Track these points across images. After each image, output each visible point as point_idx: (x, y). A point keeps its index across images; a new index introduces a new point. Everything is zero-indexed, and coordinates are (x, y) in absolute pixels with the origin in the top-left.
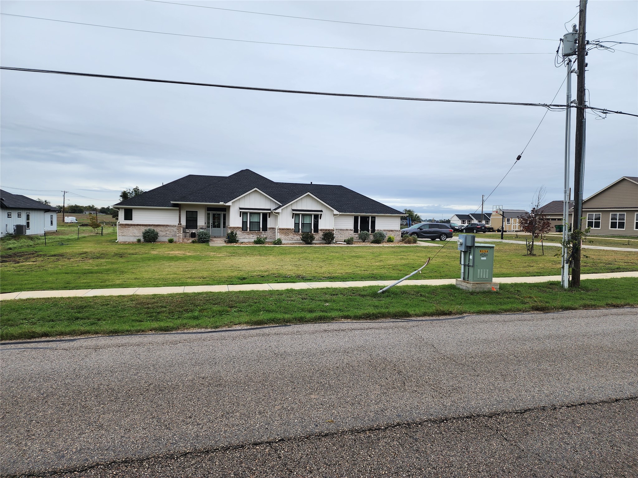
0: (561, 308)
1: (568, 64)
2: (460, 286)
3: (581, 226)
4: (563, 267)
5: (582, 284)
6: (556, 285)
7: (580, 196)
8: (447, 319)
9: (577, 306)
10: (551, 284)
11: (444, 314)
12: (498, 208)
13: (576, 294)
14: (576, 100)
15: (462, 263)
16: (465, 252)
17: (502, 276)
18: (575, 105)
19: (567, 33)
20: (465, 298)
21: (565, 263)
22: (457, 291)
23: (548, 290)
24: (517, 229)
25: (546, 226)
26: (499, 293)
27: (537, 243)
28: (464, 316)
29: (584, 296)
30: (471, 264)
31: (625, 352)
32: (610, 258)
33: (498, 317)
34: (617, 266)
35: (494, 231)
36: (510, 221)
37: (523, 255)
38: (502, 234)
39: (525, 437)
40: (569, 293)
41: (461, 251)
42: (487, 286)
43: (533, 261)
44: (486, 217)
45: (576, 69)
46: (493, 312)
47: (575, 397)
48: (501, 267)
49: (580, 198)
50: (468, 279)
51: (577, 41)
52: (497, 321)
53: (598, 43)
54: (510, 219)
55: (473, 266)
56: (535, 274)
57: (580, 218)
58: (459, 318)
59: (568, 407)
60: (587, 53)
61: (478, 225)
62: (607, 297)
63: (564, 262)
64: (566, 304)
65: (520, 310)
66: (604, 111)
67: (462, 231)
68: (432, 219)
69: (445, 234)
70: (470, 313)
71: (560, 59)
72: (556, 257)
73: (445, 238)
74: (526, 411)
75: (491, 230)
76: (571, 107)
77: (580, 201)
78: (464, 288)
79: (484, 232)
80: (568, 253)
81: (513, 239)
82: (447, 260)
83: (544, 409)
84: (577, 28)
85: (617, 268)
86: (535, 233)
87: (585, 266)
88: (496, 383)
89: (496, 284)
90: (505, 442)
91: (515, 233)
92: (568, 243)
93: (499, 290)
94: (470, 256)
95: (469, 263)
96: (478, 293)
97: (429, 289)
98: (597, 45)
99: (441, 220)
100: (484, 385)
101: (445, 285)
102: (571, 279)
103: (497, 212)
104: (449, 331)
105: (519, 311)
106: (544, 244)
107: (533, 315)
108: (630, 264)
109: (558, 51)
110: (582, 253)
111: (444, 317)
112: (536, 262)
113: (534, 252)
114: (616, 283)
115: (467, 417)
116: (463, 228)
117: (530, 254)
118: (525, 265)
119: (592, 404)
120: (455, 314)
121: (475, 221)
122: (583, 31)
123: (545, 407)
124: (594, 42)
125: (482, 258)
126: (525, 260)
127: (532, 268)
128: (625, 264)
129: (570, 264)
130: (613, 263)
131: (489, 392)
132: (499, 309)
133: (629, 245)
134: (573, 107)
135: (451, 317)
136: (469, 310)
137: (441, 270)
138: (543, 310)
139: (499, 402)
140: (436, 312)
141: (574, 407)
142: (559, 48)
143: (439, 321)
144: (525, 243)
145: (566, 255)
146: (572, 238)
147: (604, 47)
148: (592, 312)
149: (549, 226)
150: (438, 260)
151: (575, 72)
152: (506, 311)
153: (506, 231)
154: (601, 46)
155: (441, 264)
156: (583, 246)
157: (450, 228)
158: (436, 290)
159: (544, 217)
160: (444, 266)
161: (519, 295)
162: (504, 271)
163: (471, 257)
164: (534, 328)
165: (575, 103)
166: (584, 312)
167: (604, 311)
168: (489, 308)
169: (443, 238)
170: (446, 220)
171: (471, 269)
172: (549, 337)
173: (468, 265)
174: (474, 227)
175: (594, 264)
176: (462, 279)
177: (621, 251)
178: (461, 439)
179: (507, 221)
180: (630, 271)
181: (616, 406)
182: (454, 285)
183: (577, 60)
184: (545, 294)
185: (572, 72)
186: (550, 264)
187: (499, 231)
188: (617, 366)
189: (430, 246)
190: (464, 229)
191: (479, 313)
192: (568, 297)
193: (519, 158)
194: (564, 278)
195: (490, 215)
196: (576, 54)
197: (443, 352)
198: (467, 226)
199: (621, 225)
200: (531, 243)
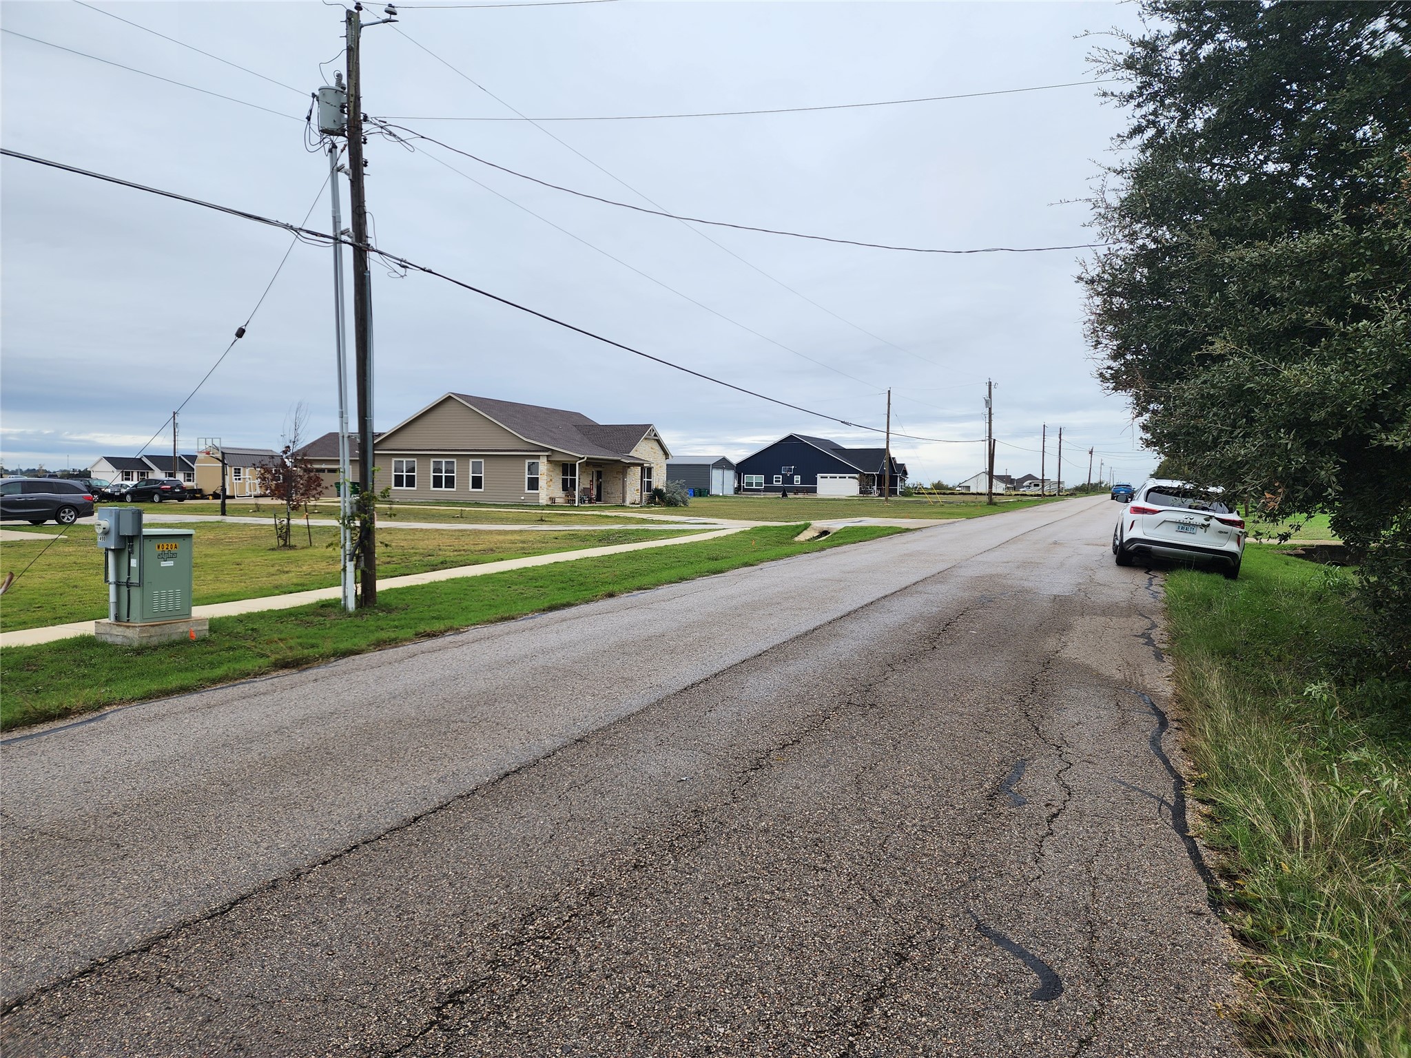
0: (333, 655)
1: (330, 151)
2: (107, 636)
3: (373, 484)
4: (344, 569)
5: (380, 599)
6: (332, 607)
7: (368, 424)
8: (55, 729)
9: (364, 646)
10: (323, 606)
11: (47, 717)
12: (209, 443)
13: (370, 621)
14: (351, 230)
15: (112, 578)
16: (118, 552)
17: (217, 600)
18: (349, 240)
19: (325, 85)
20: (119, 665)
21: (347, 561)
22: (99, 651)
23: (316, 619)
24: (259, 492)
25: (313, 485)
26: (209, 641)
27: (298, 521)
28: (105, 714)
29: (382, 623)
30: (135, 579)
31: (438, 721)
32: (430, 544)
33: (193, 699)
34: (441, 559)
35: (204, 497)
36: (241, 474)
37: (270, 550)
38: (223, 504)
39: (225, 966)
40: (358, 621)
41: (107, 550)
42: (179, 628)
43: (290, 561)
44: (185, 463)
45: (347, 166)
46: (184, 690)
47: (342, 835)
48: (217, 579)
49: (368, 430)
50: (128, 617)
51: (346, 109)
52: (192, 709)
53: (383, 124)
54: (242, 471)
55: (140, 585)
56: (292, 588)
57: (370, 468)
58: (90, 721)
59: (325, 863)
60: (365, 139)
61: (164, 484)
62: (422, 619)
63: (345, 559)
64: (343, 646)
65: (248, 674)
66: (403, 263)
67: (121, 498)
68: (37, 469)
69: (72, 506)
70: (122, 702)
71: (316, 138)
72: (330, 549)
73: (71, 516)
74: (233, 904)
75: (196, 494)
76: (342, 242)
77: (370, 436)
78: (119, 640)
79: (181, 500)
80: (352, 539)
81: (250, 514)
82: (75, 574)
83: (274, 885)
84: (344, 81)
85: (442, 563)
86: (293, 501)
87: (389, 563)
88: (171, 860)
89: (200, 621)
90: (176, 999)
91: (252, 501)
92: (352, 518)
93: (208, 634)
94: (132, 560)
95: (129, 578)
96: (155, 648)
97: (16, 656)
98: (382, 127)
99: (65, 471)
100: (139, 875)
101: (65, 640)
102: (359, 592)
103: (208, 453)
104: (57, 760)
105: (246, 675)
106: (312, 522)
107: (275, 680)
108: (462, 552)
109: (309, 118)
110: (378, 538)
111: (46, 727)
112: (296, 561)
113: (293, 541)
114: (438, 591)
115: (82, 974)
116: (123, 491)
117: (285, 545)
118: (272, 570)
119: (372, 841)
120: (80, 713)
121: (158, 475)
122: (356, 92)
123: (276, 880)
124: (377, 122)
125: (164, 564)
126: (272, 560)
127: (286, 575)
128: (455, 553)
129: (357, 561)
130: (435, 553)
131: (149, 888)
132: (199, 681)
133: (461, 517)
134: (345, 243)
135: (67, 722)
136: (118, 697)
137: (58, 601)
138: (298, 664)
139: (169, 906)
140: (23, 718)
141: (337, 860)
142: (311, 111)
143: (28, 742)
144: (271, 521)
145: (348, 543)
146: (359, 509)
147: (394, 136)
148: (390, 654)
149: (319, 485)
150: (49, 575)
151: (346, 173)
152: (215, 681)
153: (233, 497)
154: (390, 133)
155: (57, 585)
156: (378, 524)
157: (85, 493)
158: (35, 658)
159: (309, 466)
160: (67, 590)
161: (255, 639)
162: (225, 588)
163: (134, 563)
164: (275, 708)
165: (348, 236)
166: (375, 656)
167: (411, 648)
168: (174, 681)
169: (67, 516)
170: (80, 471)
171: (135, 593)
172: (302, 722)
173: (127, 582)
174: (152, 488)
175: (405, 557)
176: (112, 619)
177: (449, 530)
178: (58, 1039)
179: (233, 474)
180: (462, 566)
181: (413, 832)
182: (90, 637)
183: (347, 148)
184: (309, 629)
185: (339, 170)
186: (324, 564)
187: (216, 496)
188: (422, 751)
189: (27, 540)
190: (127, 493)
191: (148, 697)
192: (354, 629)
193: (241, 333)
194: (347, 591)
195: (193, 458)
196: (344, 136)
197: (29, 821)
198: (136, 486)
199: (450, 482)
200: (285, 522)
